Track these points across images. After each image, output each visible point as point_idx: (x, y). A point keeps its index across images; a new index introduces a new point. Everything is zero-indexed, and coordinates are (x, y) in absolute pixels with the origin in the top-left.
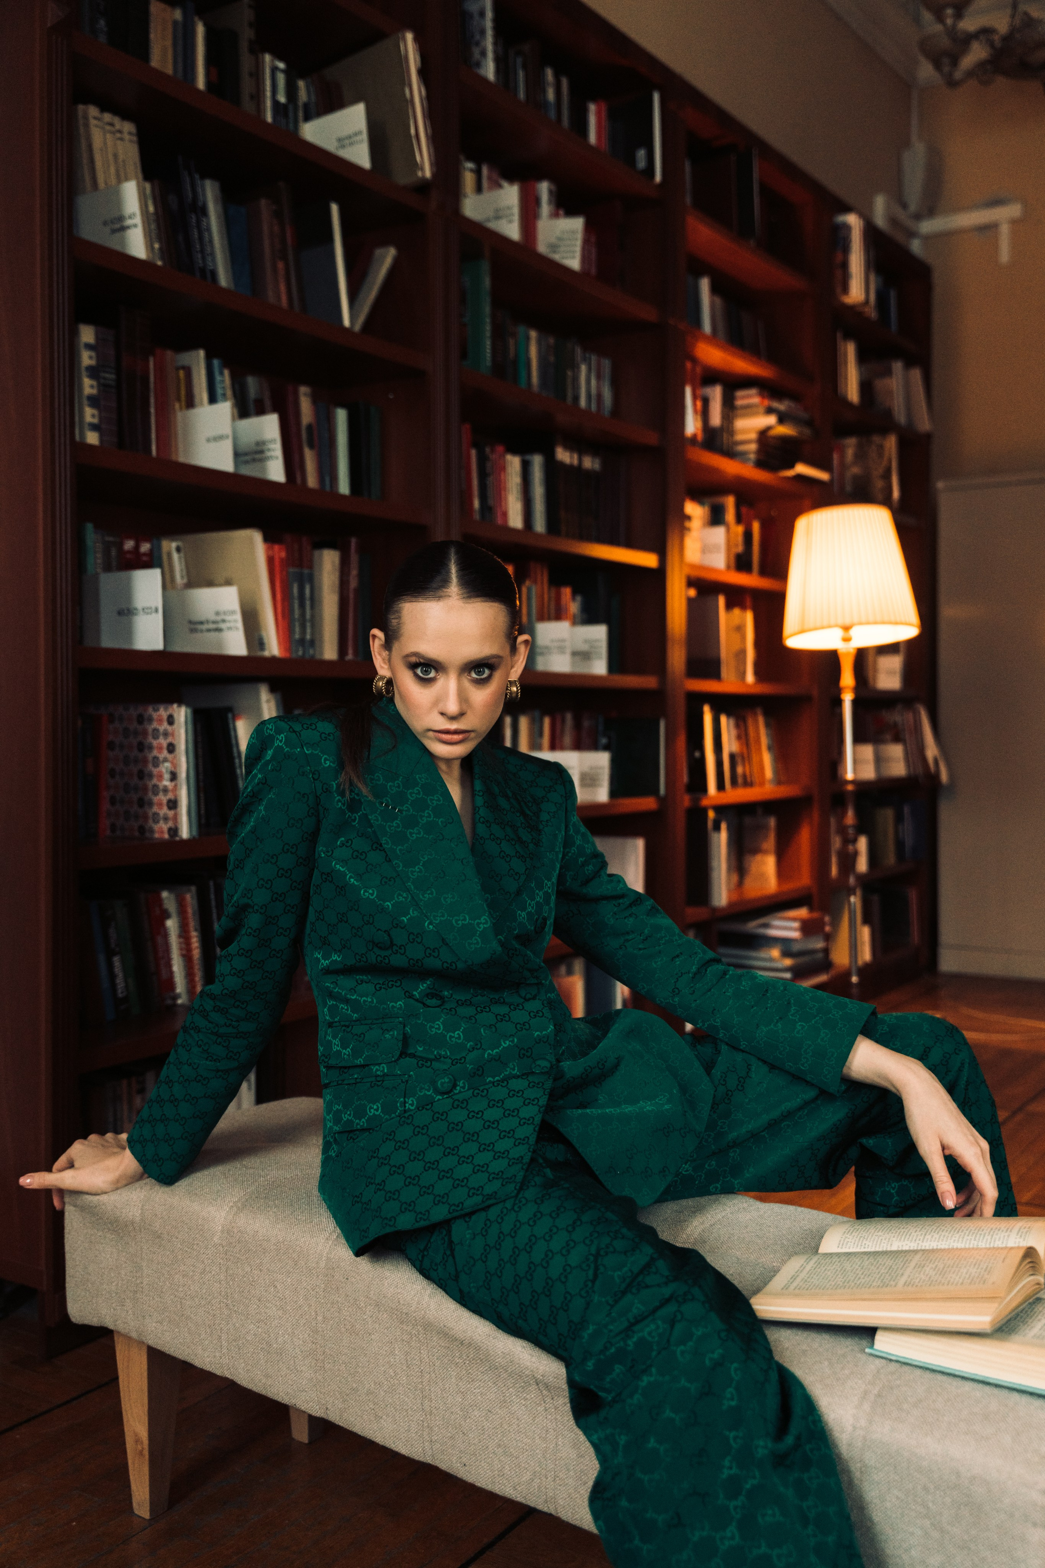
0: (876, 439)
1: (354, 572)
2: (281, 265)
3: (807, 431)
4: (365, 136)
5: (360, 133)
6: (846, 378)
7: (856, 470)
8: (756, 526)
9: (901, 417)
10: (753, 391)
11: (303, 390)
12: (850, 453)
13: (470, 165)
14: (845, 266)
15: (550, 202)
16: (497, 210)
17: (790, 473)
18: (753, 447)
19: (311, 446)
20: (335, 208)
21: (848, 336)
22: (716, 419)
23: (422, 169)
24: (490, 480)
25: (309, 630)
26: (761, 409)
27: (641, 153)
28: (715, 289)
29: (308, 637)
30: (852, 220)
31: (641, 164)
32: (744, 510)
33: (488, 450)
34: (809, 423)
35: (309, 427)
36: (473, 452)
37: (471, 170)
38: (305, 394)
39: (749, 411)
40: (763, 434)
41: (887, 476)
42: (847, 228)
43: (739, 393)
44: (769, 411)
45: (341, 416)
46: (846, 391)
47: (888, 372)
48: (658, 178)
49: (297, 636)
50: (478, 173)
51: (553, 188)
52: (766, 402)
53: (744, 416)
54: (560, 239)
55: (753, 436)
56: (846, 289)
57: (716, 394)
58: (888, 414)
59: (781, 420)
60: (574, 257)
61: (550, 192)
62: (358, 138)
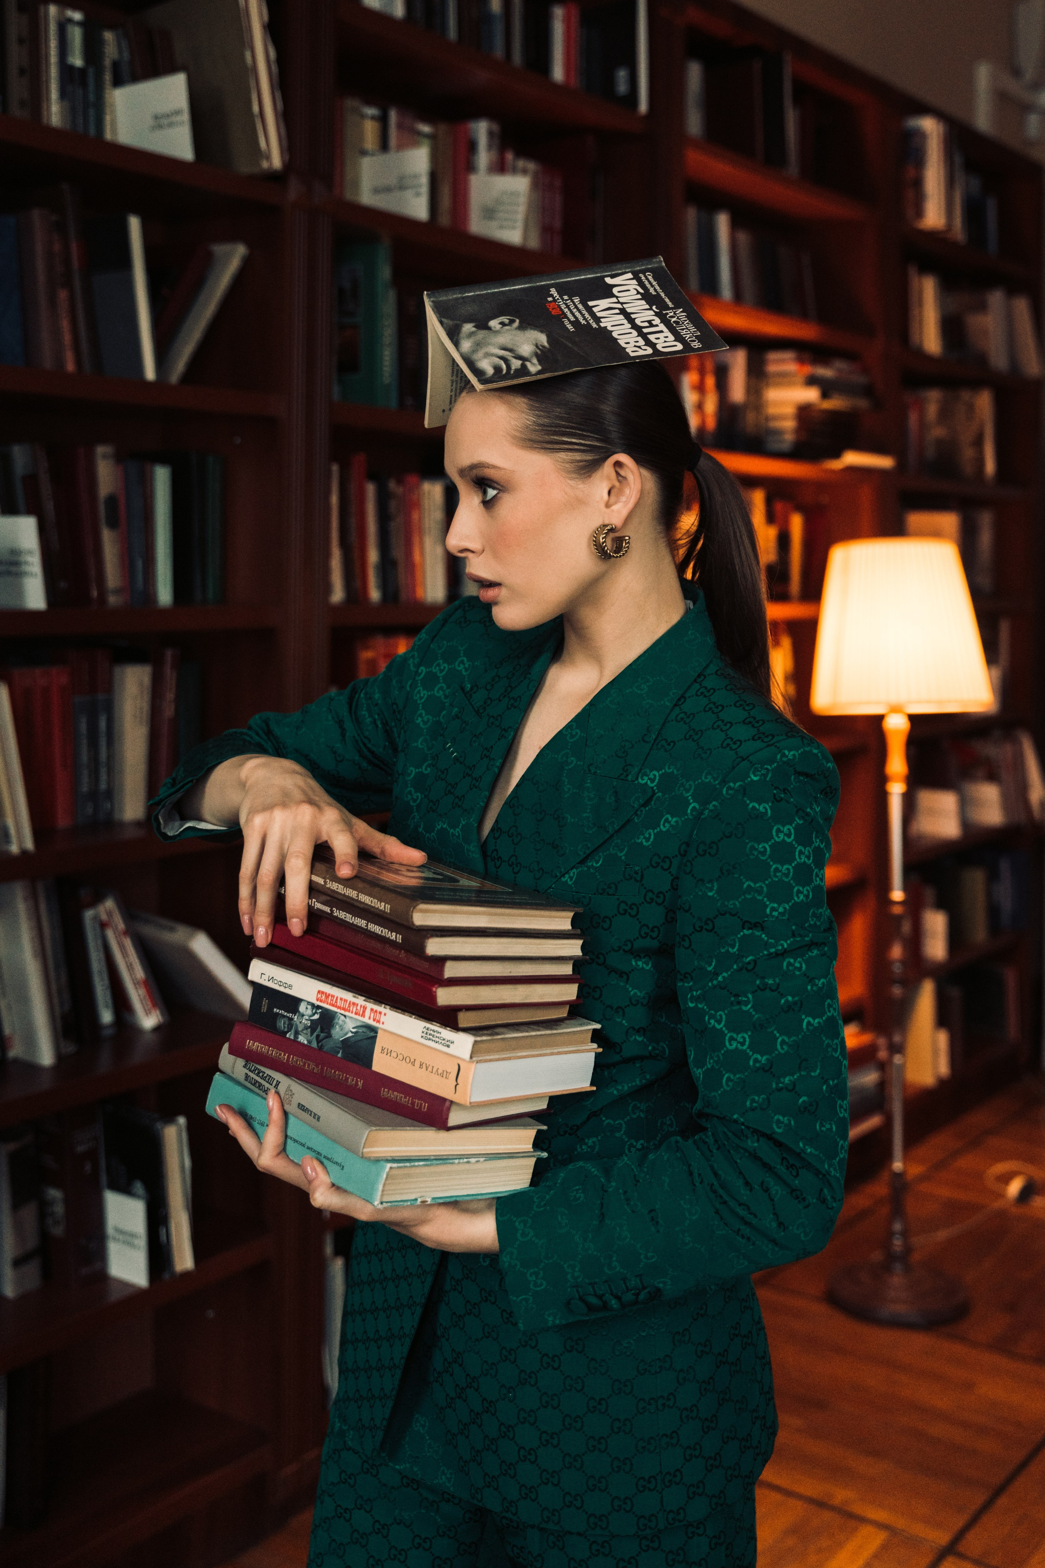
0: (965, 395)
1: (170, 696)
2: (63, 295)
3: (862, 403)
4: (186, 117)
5: (178, 112)
6: (921, 322)
7: (938, 432)
8: (796, 523)
9: (999, 360)
10: (789, 355)
11: (100, 450)
12: (932, 410)
13: (371, 111)
14: (918, 183)
15: (490, 147)
16: (402, 178)
17: (836, 465)
18: (789, 424)
19: (113, 523)
20: (134, 224)
21: (925, 268)
22: (738, 392)
23: (268, 157)
24: (394, 526)
25: (104, 777)
26: (800, 379)
27: (622, 74)
28: (735, 225)
29: (103, 786)
30: (929, 125)
31: (622, 88)
32: (779, 506)
33: (392, 485)
34: (868, 391)
35: (111, 501)
36: (371, 489)
37: (373, 118)
38: (105, 456)
39: (784, 379)
40: (804, 411)
41: (978, 442)
42: (920, 135)
43: (773, 356)
44: (811, 381)
45: (162, 477)
46: (921, 341)
47: (982, 307)
48: (643, 106)
49: (85, 789)
50: (383, 120)
51: (495, 127)
52: (808, 370)
53: (779, 385)
54: (498, 202)
55: (790, 410)
56: (919, 212)
57: (738, 361)
58: (982, 360)
59: (825, 395)
60: (514, 228)
61: (491, 134)
62: (178, 118)
